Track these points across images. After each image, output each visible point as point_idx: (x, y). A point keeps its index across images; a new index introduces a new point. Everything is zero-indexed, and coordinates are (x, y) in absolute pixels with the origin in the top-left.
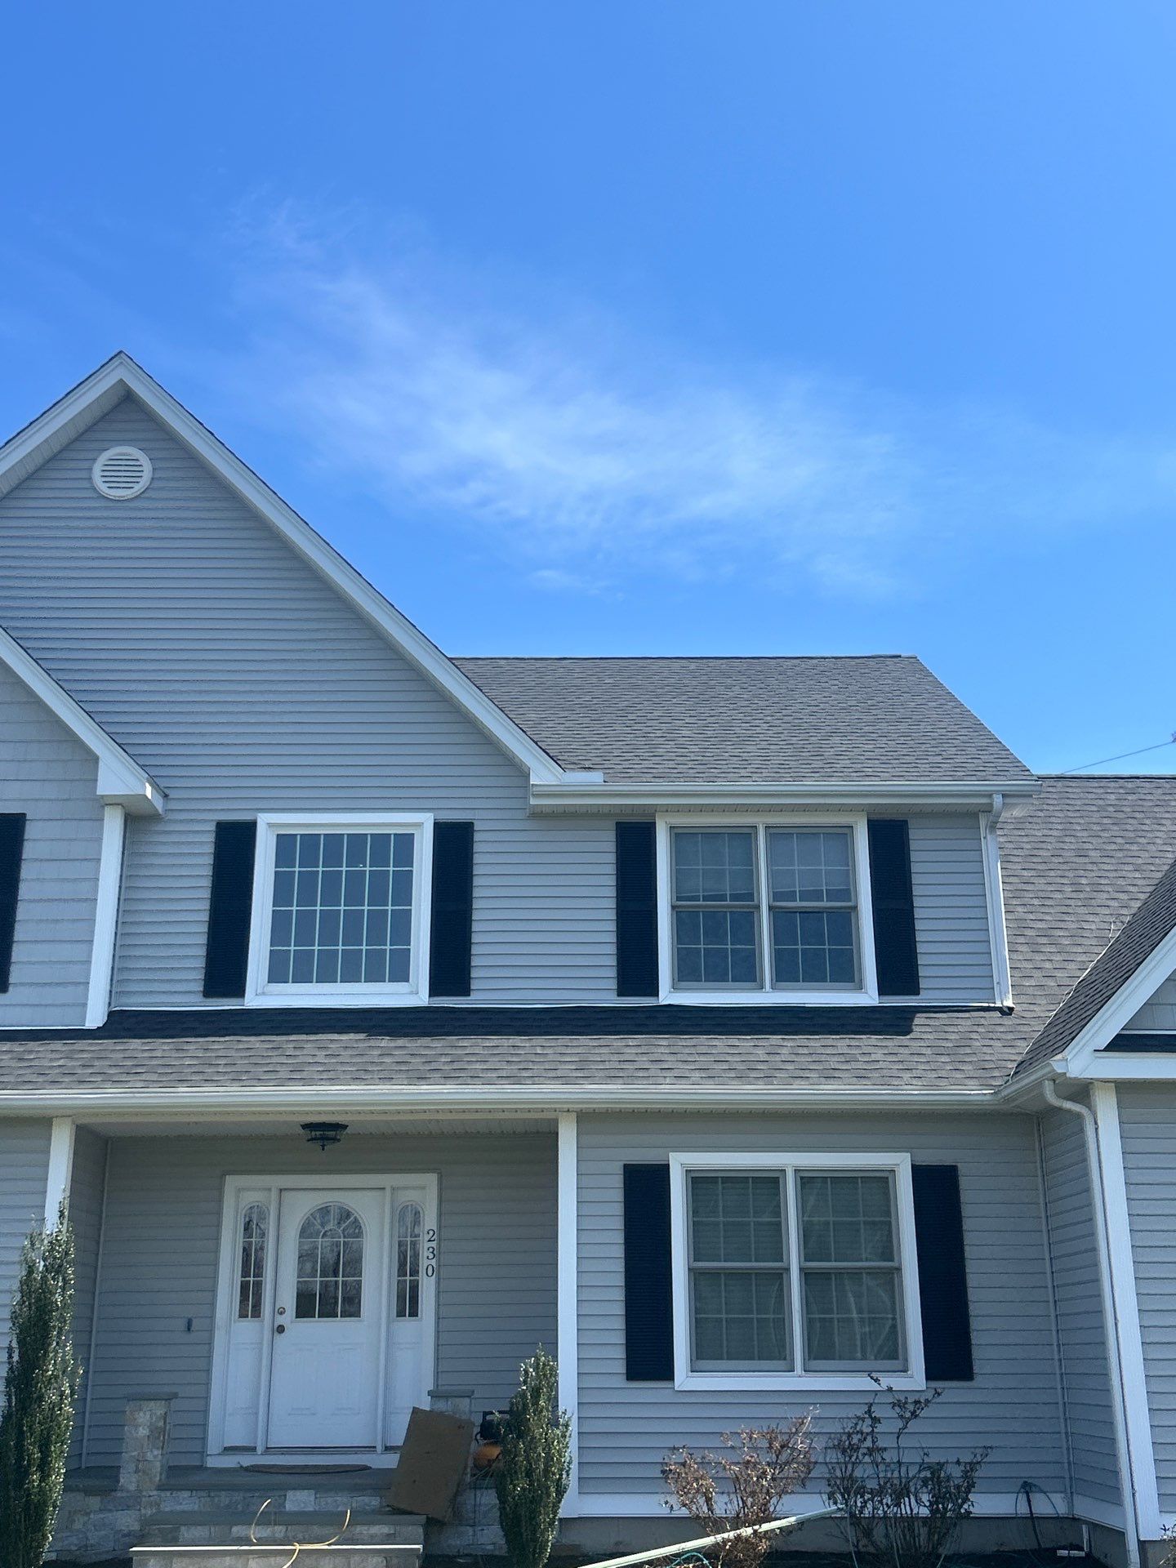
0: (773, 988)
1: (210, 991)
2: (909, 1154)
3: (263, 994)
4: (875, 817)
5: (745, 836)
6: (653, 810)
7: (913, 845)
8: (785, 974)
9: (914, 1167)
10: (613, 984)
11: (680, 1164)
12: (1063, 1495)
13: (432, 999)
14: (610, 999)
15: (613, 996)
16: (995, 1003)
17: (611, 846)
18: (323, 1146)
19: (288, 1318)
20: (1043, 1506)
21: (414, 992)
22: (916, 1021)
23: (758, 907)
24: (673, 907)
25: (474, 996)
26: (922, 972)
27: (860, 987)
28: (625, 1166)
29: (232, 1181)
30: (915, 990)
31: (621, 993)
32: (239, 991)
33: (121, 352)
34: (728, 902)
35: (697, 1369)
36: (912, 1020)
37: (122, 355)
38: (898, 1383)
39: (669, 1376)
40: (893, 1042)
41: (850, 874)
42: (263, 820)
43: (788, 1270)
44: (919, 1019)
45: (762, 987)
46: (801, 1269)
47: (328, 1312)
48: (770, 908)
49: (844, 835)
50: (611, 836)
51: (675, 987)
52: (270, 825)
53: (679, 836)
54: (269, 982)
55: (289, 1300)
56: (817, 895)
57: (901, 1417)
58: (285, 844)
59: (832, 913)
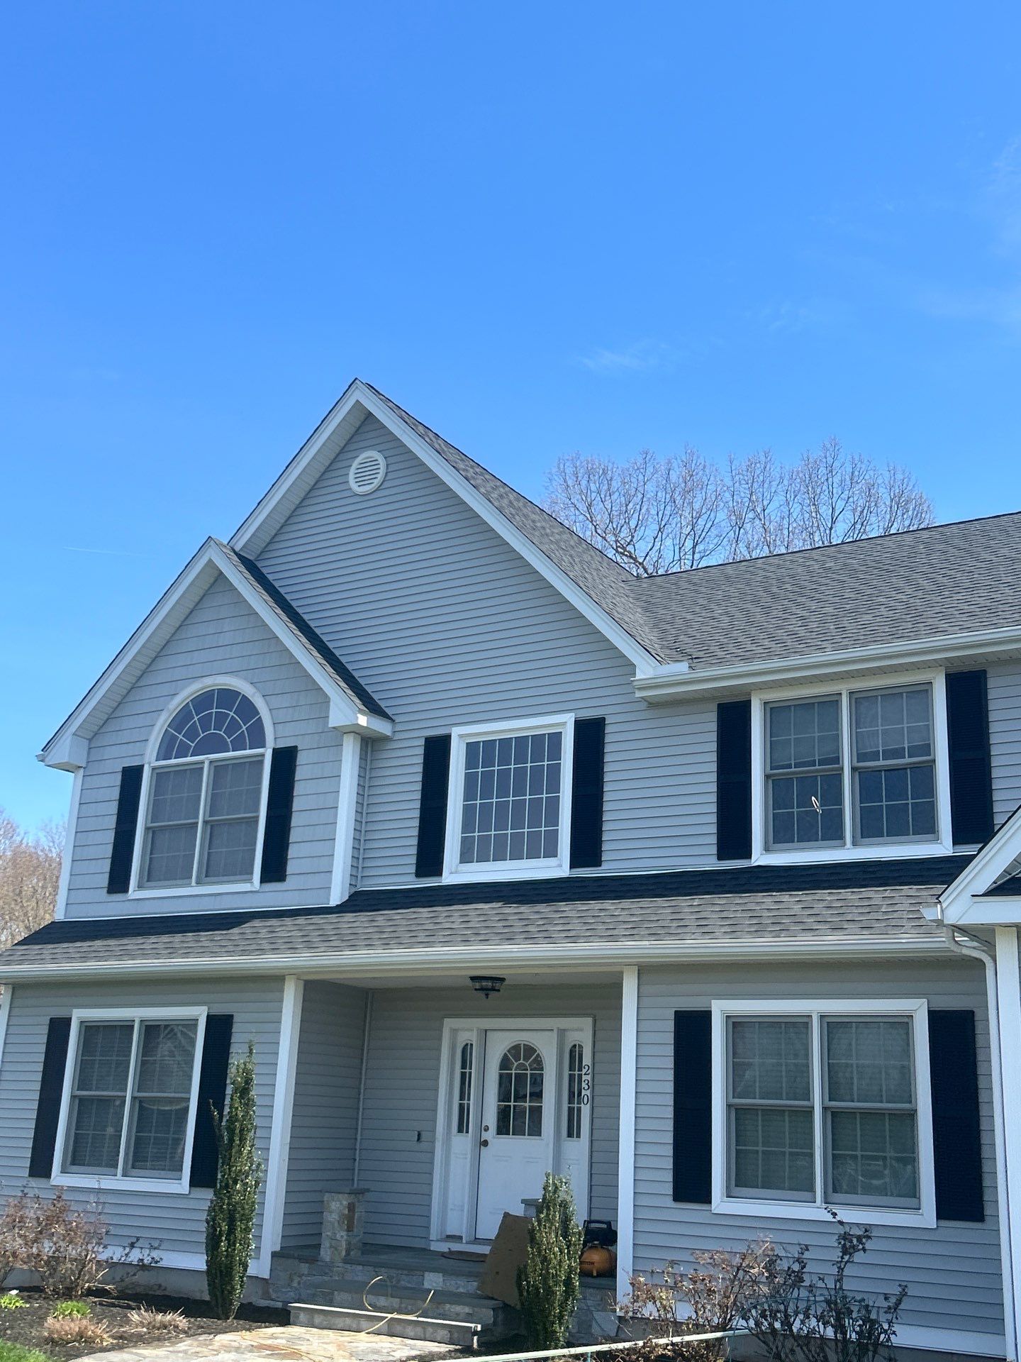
0: (855, 844)
1: (419, 874)
2: (925, 1001)
3: (456, 872)
4: (951, 671)
5: (831, 703)
6: (748, 690)
7: (992, 694)
8: (869, 829)
9: (930, 1012)
10: (714, 850)
11: (720, 1009)
13: (573, 870)
14: (710, 863)
15: (714, 860)
17: (714, 726)
18: (487, 995)
19: (490, 1135)
21: (558, 867)
23: (842, 769)
24: (767, 777)
25: (605, 866)
27: (937, 838)
28: (676, 1012)
29: (449, 1024)
31: (721, 857)
32: (438, 872)
33: (356, 379)
34: (817, 767)
35: (732, 1194)
37: (357, 381)
38: (912, 1220)
39: (708, 1200)
41: (929, 730)
42: (456, 732)
43: (811, 1108)
45: (843, 844)
46: (823, 1108)
47: (519, 1131)
48: (854, 769)
49: (924, 691)
50: (713, 716)
51: (767, 849)
52: (461, 736)
53: (775, 712)
54: (460, 863)
55: (491, 1119)
56: (898, 753)
58: (472, 748)
59: (915, 768)
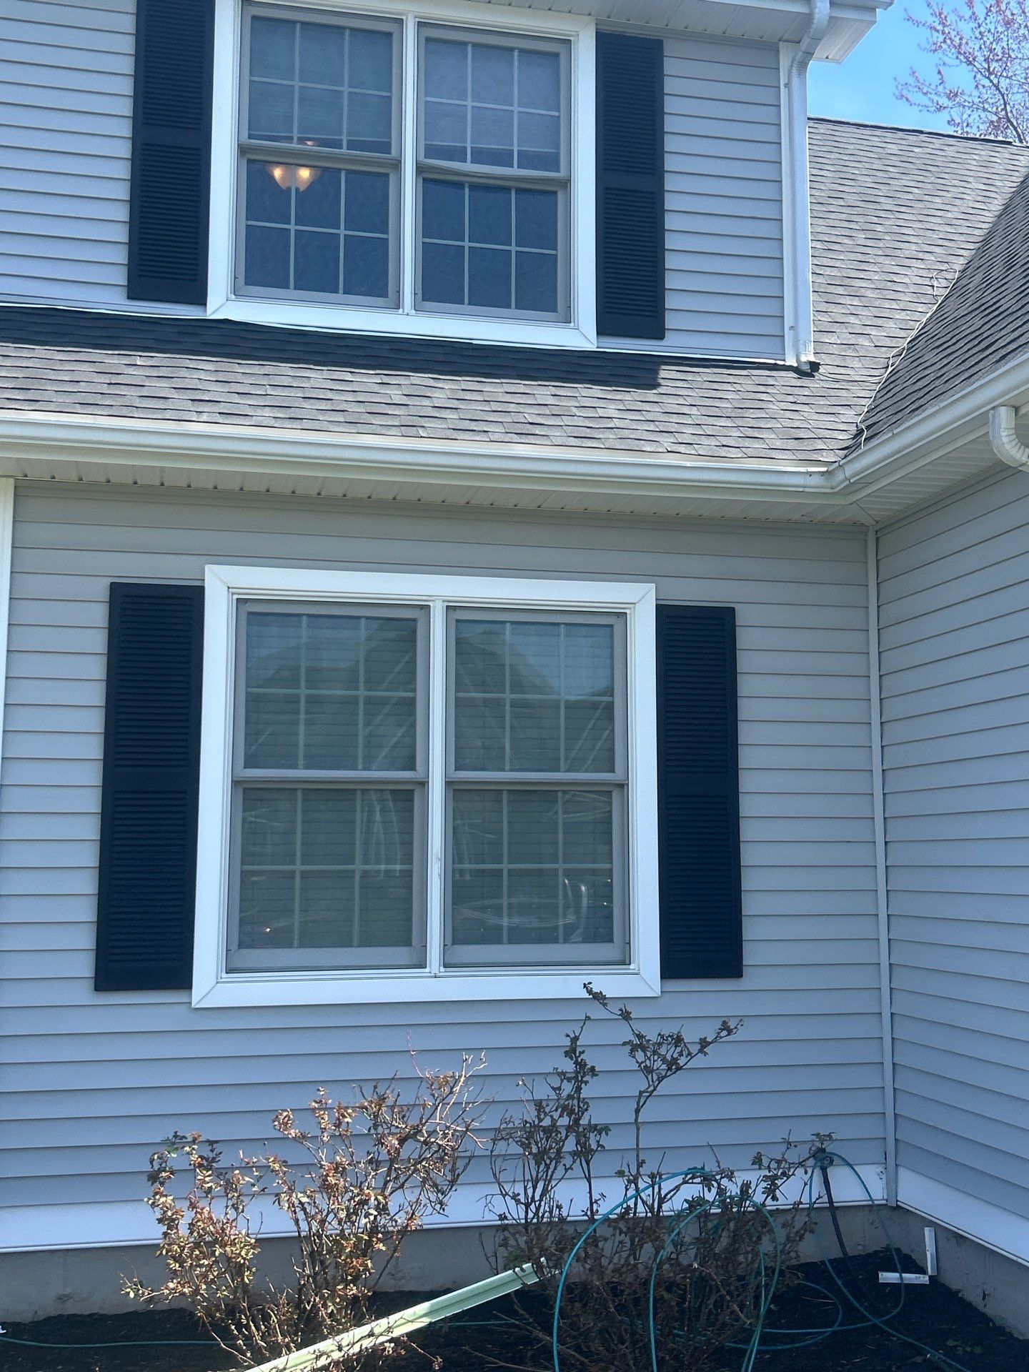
0: (418, 308)
2: (654, 585)
4: (607, 28)
5: (381, 36)
7: (670, 86)
8: (439, 288)
9: (660, 609)
10: (120, 277)
11: (225, 588)
12: (880, 1168)
14: (112, 304)
15: (117, 299)
16: (784, 360)
20: (847, 1189)
22: (663, 374)
23: (397, 165)
24: (242, 150)
26: (671, 302)
27: (567, 319)
28: (114, 587)
30: (658, 332)
31: (135, 291)
34: (344, 150)
35: (240, 965)
36: (656, 372)
38: (612, 984)
39: (183, 982)
40: (633, 397)
41: (560, 127)
43: (423, 784)
44: (665, 372)
45: (397, 305)
46: (448, 784)
48: (420, 169)
49: (554, 56)
51: (238, 290)
53: (259, 23)
56: (503, 158)
57: (648, 1071)
59: (526, 191)
